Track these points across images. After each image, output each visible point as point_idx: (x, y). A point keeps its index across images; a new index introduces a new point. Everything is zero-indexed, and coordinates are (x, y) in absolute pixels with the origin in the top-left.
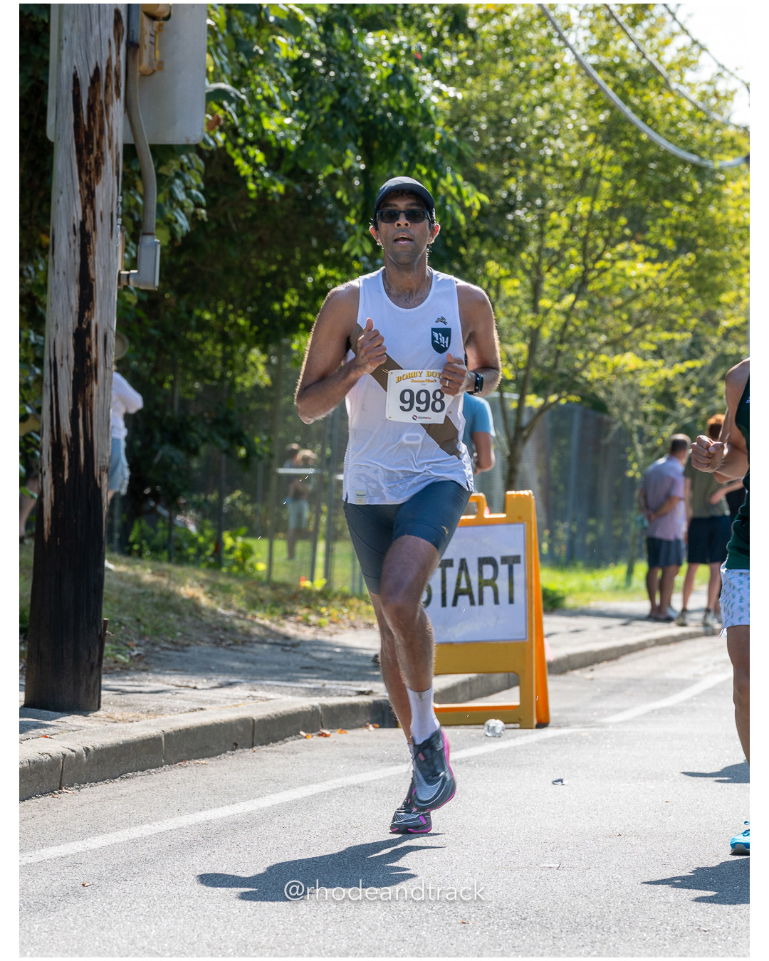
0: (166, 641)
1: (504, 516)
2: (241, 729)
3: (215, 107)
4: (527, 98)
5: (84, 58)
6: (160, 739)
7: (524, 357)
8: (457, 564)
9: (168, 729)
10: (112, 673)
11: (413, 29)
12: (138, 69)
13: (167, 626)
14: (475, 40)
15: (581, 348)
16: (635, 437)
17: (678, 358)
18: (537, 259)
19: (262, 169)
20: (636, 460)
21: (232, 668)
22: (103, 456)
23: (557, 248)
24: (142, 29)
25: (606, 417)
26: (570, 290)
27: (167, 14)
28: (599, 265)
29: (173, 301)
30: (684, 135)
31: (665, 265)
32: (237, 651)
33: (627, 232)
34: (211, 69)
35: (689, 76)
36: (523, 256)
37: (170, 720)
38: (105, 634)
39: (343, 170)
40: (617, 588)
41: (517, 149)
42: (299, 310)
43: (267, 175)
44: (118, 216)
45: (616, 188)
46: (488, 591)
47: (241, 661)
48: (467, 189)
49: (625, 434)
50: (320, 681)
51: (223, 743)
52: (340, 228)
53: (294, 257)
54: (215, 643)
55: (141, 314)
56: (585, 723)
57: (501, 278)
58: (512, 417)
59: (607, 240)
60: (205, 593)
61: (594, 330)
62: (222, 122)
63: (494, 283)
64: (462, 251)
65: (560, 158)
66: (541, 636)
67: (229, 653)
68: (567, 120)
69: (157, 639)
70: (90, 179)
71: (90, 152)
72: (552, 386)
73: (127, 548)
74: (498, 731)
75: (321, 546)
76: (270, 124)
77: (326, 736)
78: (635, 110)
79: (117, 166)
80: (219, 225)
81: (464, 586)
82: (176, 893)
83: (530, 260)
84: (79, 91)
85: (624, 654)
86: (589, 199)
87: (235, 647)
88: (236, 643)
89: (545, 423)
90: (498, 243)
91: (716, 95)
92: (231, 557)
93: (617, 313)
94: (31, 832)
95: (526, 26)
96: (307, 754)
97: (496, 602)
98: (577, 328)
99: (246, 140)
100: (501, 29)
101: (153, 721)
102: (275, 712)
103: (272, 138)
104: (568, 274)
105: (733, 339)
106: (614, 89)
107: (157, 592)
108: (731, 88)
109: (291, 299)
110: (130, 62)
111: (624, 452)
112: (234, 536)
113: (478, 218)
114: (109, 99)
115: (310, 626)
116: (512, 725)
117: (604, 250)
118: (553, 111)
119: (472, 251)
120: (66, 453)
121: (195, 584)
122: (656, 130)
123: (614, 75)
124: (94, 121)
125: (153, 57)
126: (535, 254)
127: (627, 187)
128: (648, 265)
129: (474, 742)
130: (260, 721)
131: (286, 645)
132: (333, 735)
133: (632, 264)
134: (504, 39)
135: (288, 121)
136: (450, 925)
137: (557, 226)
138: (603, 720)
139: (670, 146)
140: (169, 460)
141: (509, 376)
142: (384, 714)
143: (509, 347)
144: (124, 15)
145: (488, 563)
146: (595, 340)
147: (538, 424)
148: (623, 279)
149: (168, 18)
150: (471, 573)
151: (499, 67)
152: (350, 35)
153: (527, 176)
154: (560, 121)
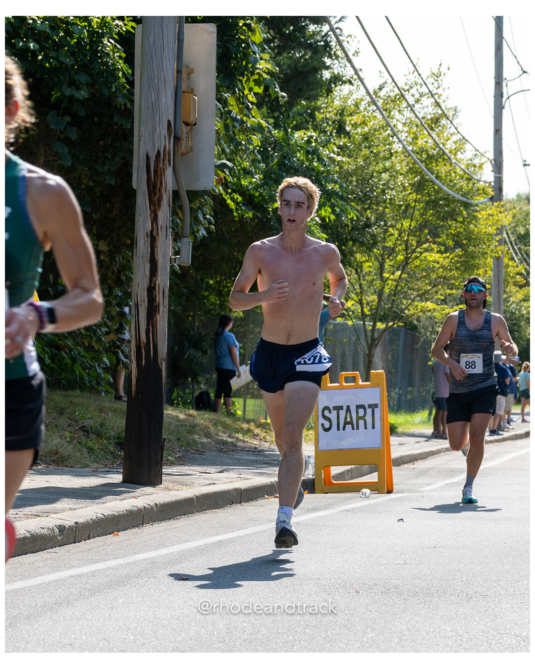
0: (193, 450)
1: (369, 383)
2: (235, 494)
3: (220, 172)
4: (377, 168)
5: (152, 146)
6: (193, 499)
7: (375, 303)
8: (345, 408)
9: (197, 494)
10: (166, 465)
11: (318, 132)
12: (180, 151)
13: (194, 442)
14: (350, 138)
15: (404, 298)
18: (382, 252)
19: (241, 205)
22: (163, 352)
23: (392, 246)
24: (182, 130)
25: (417, 334)
26: (398, 269)
27: (194, 122)
28: (414, 254)
29: (194, 274)
30: (458, 186)
31: (448, 254)
33: (429, 237)
34: (216, 153)
35: (459, 156)
36: (375, 250)
37: (198, 489)
38: (164, 445)
40: (424, 422)
41: (372, 195)
43: (243, 208)
44: (170, 228)
45: (422, 215)
46: (361, 422)
47: (232, 459)
49: (427, 342)
50: (273, 469)
51: (226, 501)
54: (219, 450)
55: (178, 281)
56: (411, 491)
57: (364, 262)
58: (369, 334)
59: (418, 242)
60: (213, 425)
61: (411, 289)
62: (224, 180)
64: (344, 248)
65: (395, 199)
66: (389, 446)
67: (226, 455)
68: (398, 180)
69: (188, 448)
70: (155, 208)
71: (155, 194)
72: (390, 318)
73: (170, 403)
76: (244, 182)
78: (432, 173)
79: (169, 201)
81: (349, 419)
83: (379, 252)
84: (149, 162)
85: (430, 456)
86: (409, 220)
87: (229, 453)
88: (228, 451)
89: (386, 336)
90: (362, 244)
91: (475, 166)
93: (423, 279)
94: (129, 547)
96: (270, 507)
97: (366, 428)
98: (402, 287)
99: (232, 189)
100: (363, 132)
101: (190, 490)
102: (252, 485)
103: (246, 189)
104: (398, 259)
106: (422, 163)
108: (482, 162)
110: (176, 147)
113: (351, 230)
114: (165, 167)
116: (374, 492)
117: (417, 247)
118: (390, 176)
120: (143, 351)
122: (443, 184)
123: (421, 156)
124: (158, 179)
125: (187, 145)
126: (380, 249)
127: (428, 214)
128: (439, 255)
129: (355, 500)
130: (244, 489)
131: (255, 452)
133: (431, 254)
134: (366, 138)
135: (254, 180)
136: (350, 593)
137: (392, 235)
138: (421, 489)
139: (451, 192)
140: (192, 357)
141: (368, 313)
142: (307, 486)
143: (367, 298)
144: (172, 123)
145: (361, 408)
146: (412, 294)
147: (383, 339)
148: (426, 262)
149: (195, 124)
150: (352, 413)
151: (363, 153)
152: (286, 133)
153: (377, 210)
154: (394, 181)
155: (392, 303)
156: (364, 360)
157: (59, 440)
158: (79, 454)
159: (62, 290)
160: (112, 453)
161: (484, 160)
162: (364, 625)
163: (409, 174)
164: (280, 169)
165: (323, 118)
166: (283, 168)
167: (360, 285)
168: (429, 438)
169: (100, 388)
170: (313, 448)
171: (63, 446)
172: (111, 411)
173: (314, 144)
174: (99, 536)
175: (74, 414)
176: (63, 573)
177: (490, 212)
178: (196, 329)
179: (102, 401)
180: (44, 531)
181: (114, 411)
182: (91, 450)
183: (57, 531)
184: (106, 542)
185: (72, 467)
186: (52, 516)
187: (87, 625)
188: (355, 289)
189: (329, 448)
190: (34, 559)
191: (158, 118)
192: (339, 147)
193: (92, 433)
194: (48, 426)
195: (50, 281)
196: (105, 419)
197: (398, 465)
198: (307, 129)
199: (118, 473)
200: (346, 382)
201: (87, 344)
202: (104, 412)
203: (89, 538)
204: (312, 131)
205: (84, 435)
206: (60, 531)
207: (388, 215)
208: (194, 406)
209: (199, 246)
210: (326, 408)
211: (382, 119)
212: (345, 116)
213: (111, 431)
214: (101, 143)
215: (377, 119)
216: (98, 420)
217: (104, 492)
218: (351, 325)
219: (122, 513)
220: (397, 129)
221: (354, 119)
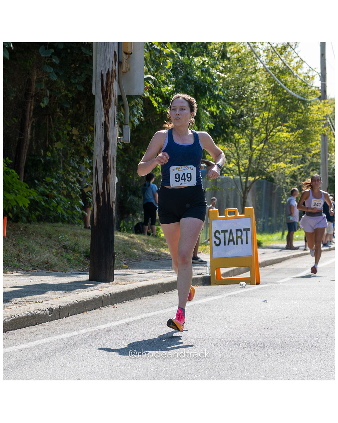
0: (133, 259)
1: (244, 215)
2: (160, 286)
3: (147, 83)
4: (247, 79)
5: (104, 67)
6: (134, 290)
7: (247, 165)
8: (229, 231)
9: (136, 287)
10: (117, 269)
11: (209, 57)
12: (122, 71)
14: (229, 61)
15: (266, 161)
16: (284, 190)
17: (297, 164)
18: (251, 132)
19: (161, 104)
20: (284, 197)
22: (113, 198)
23: (258, 128)
24: (123, 57)
25: (274, 184)
26: (261, 143)
28: (271, 134)
29: (133, 148)
30: (298, 90)
31: (293, 133)
32: (157, 262)
33: (280, 123)
34: (144, 70)
35: (299, 71)
36: (247, 131)
37: (137, 284)
38: (115, 256)
40: (279, 240)
41: (244, 97)
43: (163, 106)
44: (116, 119)
45: (276, 108)
46: (239, 240)
49: (280, 189)
51: (154, 291)
54: (150, 259)
55: (123, 153)
56: (271, 283)
57: (239, 139)
58: (244, 185)
59: (274, 126)
60: (146, 243)
61: (270, 155)
62: (149, 88)
63: (237, 140)
64: (227, 130)
65: (258, 99)
66: (257, 255)
67: (154, 262)
68: (260, 87)
69: (131, 258)
70: (107, 107)
71: (107, 98)
72: (257, 174)
73: (119, 229)
74: (244, 286)
76: (163, 90)
78: (282, 82)
79: (116, 102)
80: (147, 123)
81: (231, 238)
83: (249, 132)
84: (103, 78)
85: (283, 261)
86: (268, 112)
87: (156, 261)
88: (156, 259)
89: (254, 186)
90: (238, 128)
91: (309, 77)
93: (277, 149)
94: (94, 321)
95: (246, 56)
97: (242, 243)
98: (264, 155)
99: (156, 94)
100: (238, 57)
101: (131, 285)
102: (171, 281)
103: (164, 94)
104: (261, 137)
105: (315, 157)
106: (275, 76)
107: (130, 243)
108: (313, 75)
110: (119, 68)
111: (280, 195)
113: (231, 119)
114: (113, 81)
116: (248, 284)
118: (255, 84)
119: (230, 130)
120: (101, 197)
122: (289, 89)
123: (275, 71)
124: (108, 88)
125: (127, 67)
126: (250, 130)
127: (280, 108)
128: (287, 133)
129: (236, 289)
130: (166, 284)
133: (282, 133)
134: (239, 60)
135: (169, 88)
136: (233, 348)
137: (257, 121)
138: (278, 282)
139: (294, 94)
140: (132, 200)
141: (242, 171)
142: (206, 281)
143: (242, 161)
144: (117, 53)
145: (239, 231)
146: (270, 159)
147: (252, 187)
148: (279, 138)
149: (131, 53)
150: (233, 234)
151: (238, 70)
152: (189, 59)
153: (247, 106)
154: (258, 87)
155: (258, 165)
156: (241, 201)
157: (48, 254)
158: (62, 263)
159: (49, 159)
160: (82, 262)
161: (314, 73)
162: (242, 368)
163: (267, 82)
164: (185, 82)
165: (212, 48)
166: (187, 81)
167: (238, 154)
168: (282, 249)
169: (75, 221)
170: (209, 257)
171: (51, 258)
172: (82, 235)
173: (207, 66)
174: (75, 314)
175: (58, 238)
176: (52, 338)
177: (319, 106)
178: (134, 183)
179: (76, 229)
180: (40, 312)
181: (84, 235)
182: (69, 260)
183: (48, 311)
184: (79, 318)
185: (57, 271)
186: (45, 302)
187: (68, 371)
188: (234, 156)
189: (219, 257)
190: (34, 329)
191: (108, 50)
192: (222, 67)
193: (70, 249)
194: (41, 246)
195: (41, 154)
196: (77, 240)
197: (264, 267)
198: (203, 56)
199: (86, 274)
200: (229, 215)
201: (65, 193)
202: (77, 236)
203: (68, 316)
204: (206, 57)
205: (65, 251)
206: (50, 311)
207: (255, 109)
208: (134, 231)
209: (135, 130)
210: (217, 231)
211: (250, 48)
212: (226, 47)
213: (81, 248)
214: (73, 65)
215: (247, 48)
216: (73, 241)
217: (77, 286)
218: (232, 179)
219: (89, 299)
220: (260, 54)
221: (232, 48)
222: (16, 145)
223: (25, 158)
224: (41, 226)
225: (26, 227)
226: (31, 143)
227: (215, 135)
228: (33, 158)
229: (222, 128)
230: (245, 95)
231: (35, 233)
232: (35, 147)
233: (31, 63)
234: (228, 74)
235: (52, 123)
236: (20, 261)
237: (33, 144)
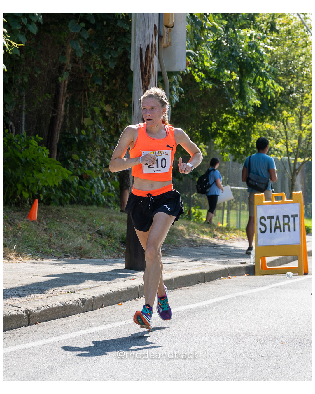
0: (173, 246)
1: (292, 200)
2: (200, 276)
3: (187, 58)
4: (297, 53)
5: (144, 41)
6: (172, 280)
7: (297, 144)
8: (275, 217)
9: (175, 277)
11: (257, 30)
12: (163, 45)
13: (173, 240)
14: (278, 33)
18: (301, 110)
19: (204, 80)
21: (196, 255)
23: (308, 106)
24: (164, 31)
27: (172, 26)
32: (198, 249)
36: (296, 109)
37: (176, 273)
39: (233, 80)
41: (294, 72)
42: (217, 129)
43: (205, 82)
46: (286, 227)
47: (199, 252)
48: (276, 85)
50: (227, 259)
51: (194, 281)
52: (230, 101)
53: (215, 111)
54: (190, 246)
57: (288, 117)
58: (292, 166)
60: (186, 229)
62: (190, 63)
63: (286, 119)
64: (274, 108)
65: (309, 75)
66: (305, 242)
67: (195, 249)
69: (169, 245)
70: (146, 84)
71: (146, 74)
72: (307, 155)
74: (291, 276)
75: (226, 212)
76: (207, 64)
77: (230, 278)
79: (156, 79)
80: (189, 100)
81: (278, 225)
82: (181, 334)
83: (298, 110)
84: (142, 53)
87: (197, 248)
88: (197, 246)
89: (304, 167)
90: (287, 105)
92: (194, 216)
94: (129, 313)
95: (296, 28)
96: (224, 285)
97: (289, 231)
99: (198, 69)
100: (288, 29)
101: (170, 273)
102: (212, 270)
103: (208, 69)
109: (214, 125)
110: (160, 42)
112: (195, 209)
113: (279, 96)
114: (152, 56)
115: (223, 240)
116: (295, 274)
118: (306, 58)
119: (278, 107)
121: (182, 225)
124: (147, 64)
125: (167, 41)
126: (300, 108)
129: (282, 280)
130: (207, 273)
131: (215, 247)
132: (232, 278)
134: (289, 32)
135: (213, 63)
136: (278, 344)
137: (308, 99)
141: (291, 151)
142: (250, 270)
143: (291, 141)
144: (157, 26)
145: (286, 217)
147: (302, 168)
149: (172, 27)
150: (280, 221)
151: (287, 43)
152: (235, 32)
153: (297, 81)
154: (309, 62)
155: (308, 145)
156: (289, 183)
157: (82, 240)
158: (95, 249)
159: (84, 138)
160: (118, 248)
162: (287, 367)
165: (260, 20)
166: (231, 58)
167: (286, 132)
169: (110, 204)
171: (85, 244)
172: (117, 220)
173: (254, 40)
174: (109, 306)
175: (93, 222)
176: (85, 331)
180: (72, 303)
182: (103, 246)
183: (81, 302)
184: (114, 310)
185: (91, 258)
186: (77, 292)
187: (101, 367)
188: (282, 136)
189: (265, 245)
190: (65, 321)
191: (147, 23)
192: (271, 40)
193: (105, 235)
194: (75, 231)
195: (76, 132)
196: (113, 225)
198: (250, 27)
199: (122, 262)
200: (275, 200)
202: (113, 220)
203: (102, 307)
204: (253, 29)
205: (99, 237)
206: (82, 302)
207: (305, 85)
210: (263, 217)
211: (300, 20)
212: (275, 19)
213: (117, 234)
214: (109, 38)
215: (297, 20)
216: (108, 226)
217: (112, 275)
218: (280, 160)
219: (124, 290)
220: (311, 26)
221: (282, 20)
222: (49, 122)
223: (59, 136)
224: (74, 209)
225: (58, 210)
226: (65, 120)
227: (262, 113)
228: (66, 136)
229: (270, 105)
230: (294, 71)
231: (67, 217)
232: (68, 124)
233: (66, 36)
234: (277, 47)
235: (87, 99)
236: (51, 247)
237: (67, 121)
